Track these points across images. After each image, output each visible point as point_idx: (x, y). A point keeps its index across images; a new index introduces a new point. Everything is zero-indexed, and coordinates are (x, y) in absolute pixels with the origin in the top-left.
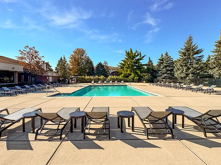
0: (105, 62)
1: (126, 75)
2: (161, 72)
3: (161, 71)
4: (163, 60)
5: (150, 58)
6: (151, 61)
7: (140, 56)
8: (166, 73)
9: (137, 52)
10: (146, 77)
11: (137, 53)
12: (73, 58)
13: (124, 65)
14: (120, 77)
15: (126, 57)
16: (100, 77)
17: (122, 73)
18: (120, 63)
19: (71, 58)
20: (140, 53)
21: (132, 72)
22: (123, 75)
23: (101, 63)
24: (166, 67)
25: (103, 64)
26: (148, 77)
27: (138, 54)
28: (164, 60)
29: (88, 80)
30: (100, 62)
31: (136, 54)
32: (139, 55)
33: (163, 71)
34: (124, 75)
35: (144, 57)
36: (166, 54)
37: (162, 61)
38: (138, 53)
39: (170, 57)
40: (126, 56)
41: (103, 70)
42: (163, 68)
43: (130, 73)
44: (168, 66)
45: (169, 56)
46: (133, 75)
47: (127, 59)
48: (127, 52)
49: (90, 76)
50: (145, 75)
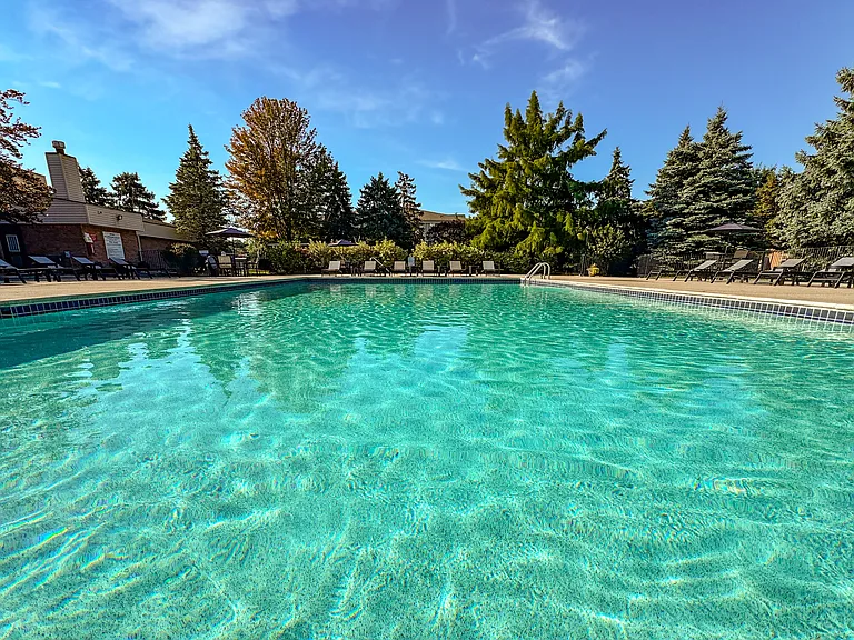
0: (404, 178)
1: (500, 235)
2: (678, 220)
3: (675, 214)
4: (694, 158)
5: (618, 155)
6: (621, 170)
7: (578, 137)
8: (703, 226)
9: (564, 119)
10: (601, 248)
11: (562, 123)
12: (246, 148)
13: (492, 186)
14: (473, 248)
15: (508, 145)
16: (376, 248)
17: (480, 231)
18: (475, 178)
19: (239, 150)
20: (580, 120)
21: (533, 218)
22: (484, 237)
23: (384, 181)
24: (706, 192)
25: (391, 185)
26: (612, 245)
27: (566, 127)
28: (700, 154)
29: (319, 260)
30: (380, 178)
31: (560, 129)
32: (573, 135)
33: (690, 214)
34: (493, 238)
35: (594, 142)
36: (718, 127)
37: (689, 165)
38: (568, 123)
39: (738, 137)
40: (509, 137)
41: (394, 214)
42: (695, 199)
43: (521, 227)
44: (720, 187)
45: (734, 135)
46: (535, 237)
47: (511, 158)
48: (514, 114)
49: (328, 242)
50: (594, 234)
